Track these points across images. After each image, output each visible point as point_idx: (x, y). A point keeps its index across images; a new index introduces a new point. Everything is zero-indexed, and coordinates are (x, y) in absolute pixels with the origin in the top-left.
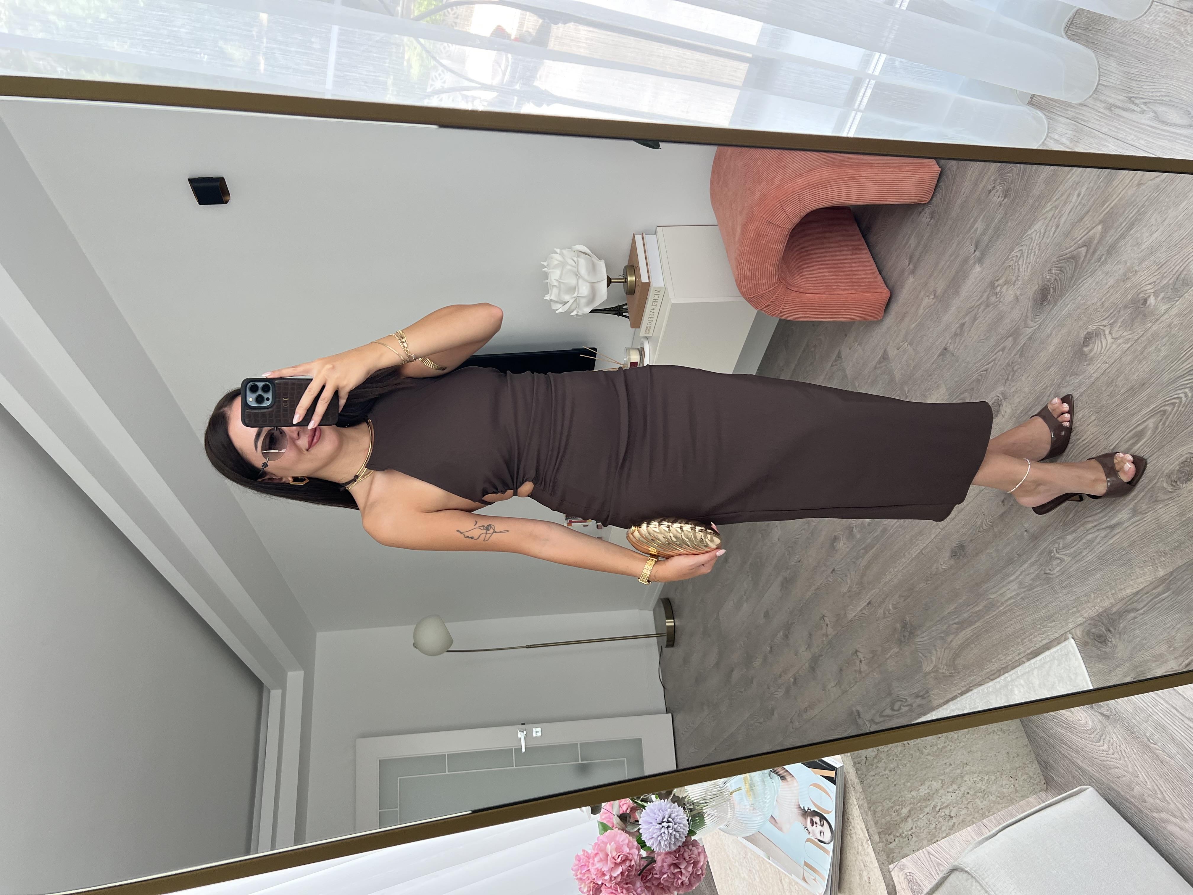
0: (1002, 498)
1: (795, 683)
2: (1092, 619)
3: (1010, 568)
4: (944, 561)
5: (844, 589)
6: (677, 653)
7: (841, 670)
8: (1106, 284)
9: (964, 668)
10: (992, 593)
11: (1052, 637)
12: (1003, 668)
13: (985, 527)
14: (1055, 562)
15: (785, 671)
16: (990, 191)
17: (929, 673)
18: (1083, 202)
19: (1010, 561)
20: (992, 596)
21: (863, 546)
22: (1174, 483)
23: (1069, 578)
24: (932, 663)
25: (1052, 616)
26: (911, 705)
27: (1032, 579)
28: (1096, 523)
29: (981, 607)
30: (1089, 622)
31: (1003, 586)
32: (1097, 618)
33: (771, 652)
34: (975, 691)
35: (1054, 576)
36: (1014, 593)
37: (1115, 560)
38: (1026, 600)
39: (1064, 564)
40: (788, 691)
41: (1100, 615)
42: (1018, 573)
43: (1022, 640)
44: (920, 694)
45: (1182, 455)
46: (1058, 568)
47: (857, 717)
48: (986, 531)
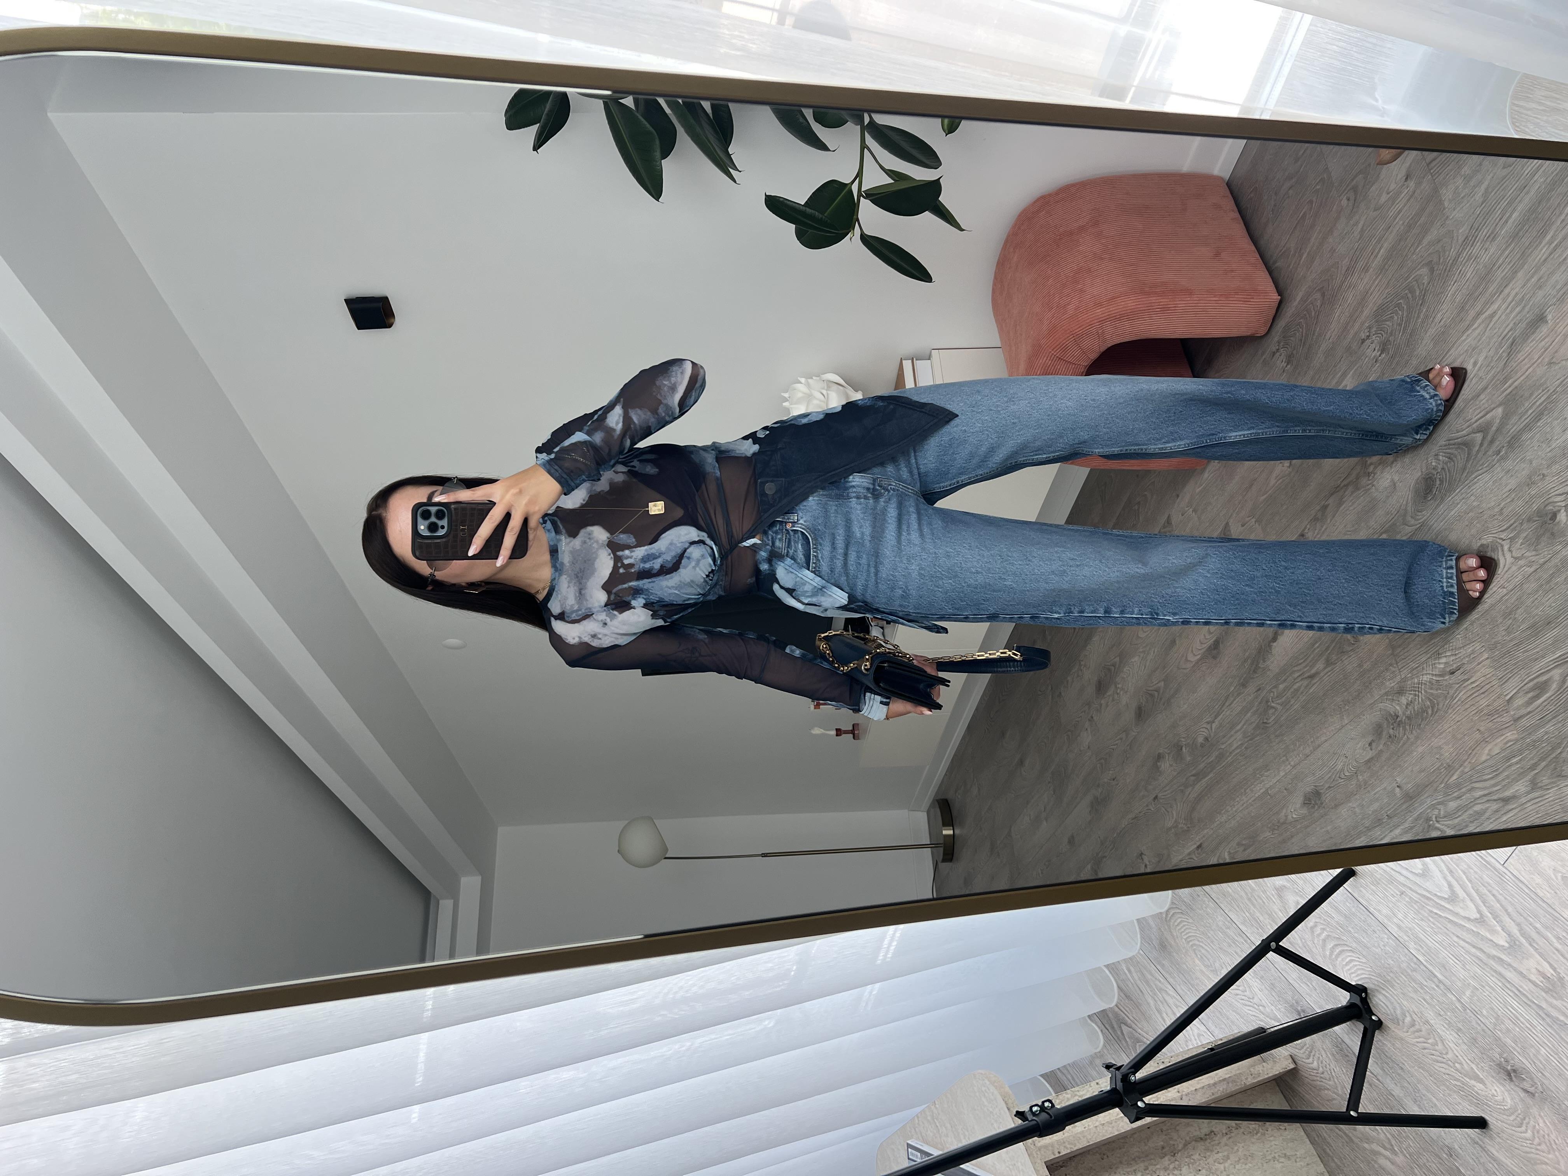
0: (1370, 739)
5: (1170, 824)
6: (956, 870)
8: (1506, 485)
13: (1347, 774)
16: (1363, 341)
18: (1481, 374)
21: (1194, 772)
28: (1486, 792)
48: (1349, 778)
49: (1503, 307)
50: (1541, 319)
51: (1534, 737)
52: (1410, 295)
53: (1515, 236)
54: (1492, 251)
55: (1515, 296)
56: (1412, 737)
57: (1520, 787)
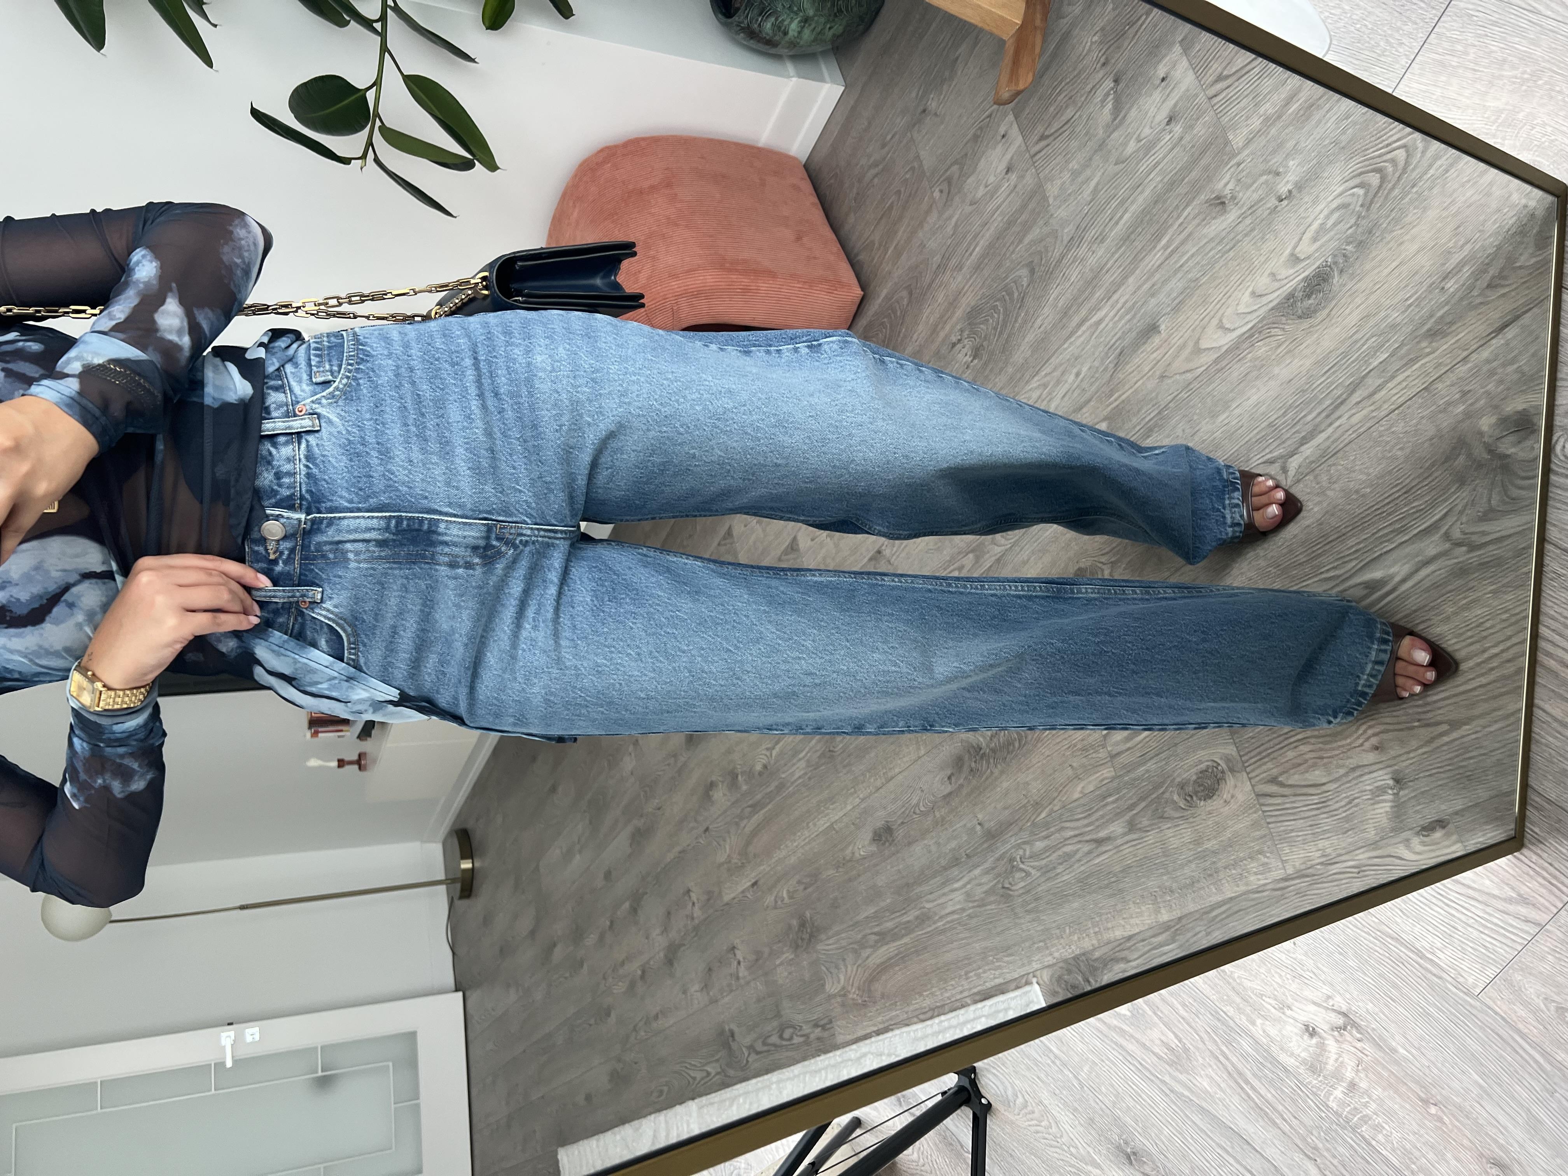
0: (949, 772)
1: (642, 977)
2: (1066, 961)
3: (955, 871)
4: (862, 845)
5: (721, 858)
6: (475, 907)
7: (710, 969)
9: (883, 996)
10: (928, 901)
11: (1009, 977)
12: (937, 1007)
13: (922, 809)
14: (1018, 875)
15: (629, 958)
16: (954, 345)
17: (835, 996)
18: (1085, 385)
19: (955, 862)
20: (928, 906)
21: (750, 803)
22: (1189, 798)
23: (1036, 900)
24: (839, 982)
25: (1009, 948)
26: (807, 1036)
27: (985, 892)
28: (1077, 832)
29: (911, 916)
30: (1061, 965)
31: (944, 894)
32: (1073, 962)
33: (611, 927)
34: (897, 1032)
35: (1016, 893)
36: (958, 907)
37: (1100, 888)
38: (975, 920)
39: (1029, 880)
40: (632, 985)
41: (1076, 958)
42: (965, 879)
43: (966, 973)
44: (822, 1023)
45: (1201, 762)
46: (1022, 884)
47: (731, 1039)
48: (924, 814)
49: (1112, 314)
50: (1152, 329)
51: (1132, 775)
52: (1007, 298)
53: (1126, 239)
54: (1100, 253)
55: (1125, 303)
56: (996, 772)
57: (1117, 828)
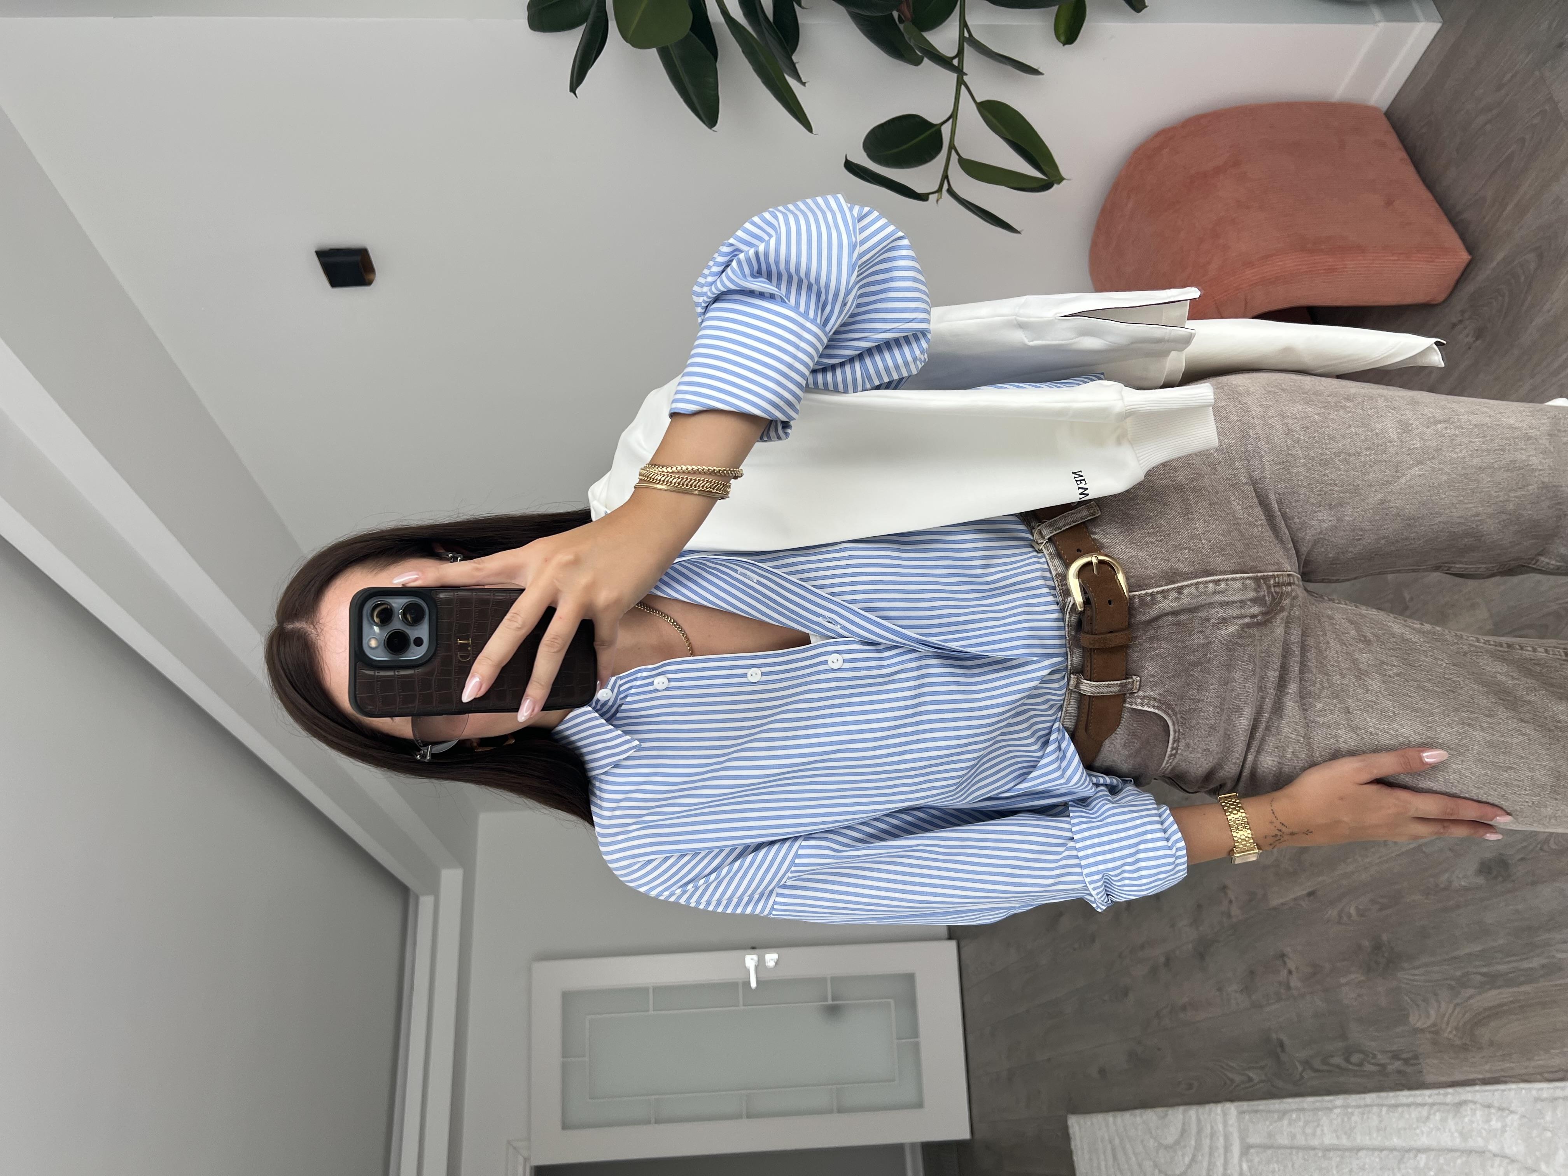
1: (1167, 965)
4: (1465, 875)
10: (1561, 952)
15: (1151, 944)
17: (1422, 1031)
24: (1428, 1017)
26: (1383, 1066)
40: (1154, 971)
44: (1404, 1056)
47: (1279, 1050)
48: (1556, 853)
